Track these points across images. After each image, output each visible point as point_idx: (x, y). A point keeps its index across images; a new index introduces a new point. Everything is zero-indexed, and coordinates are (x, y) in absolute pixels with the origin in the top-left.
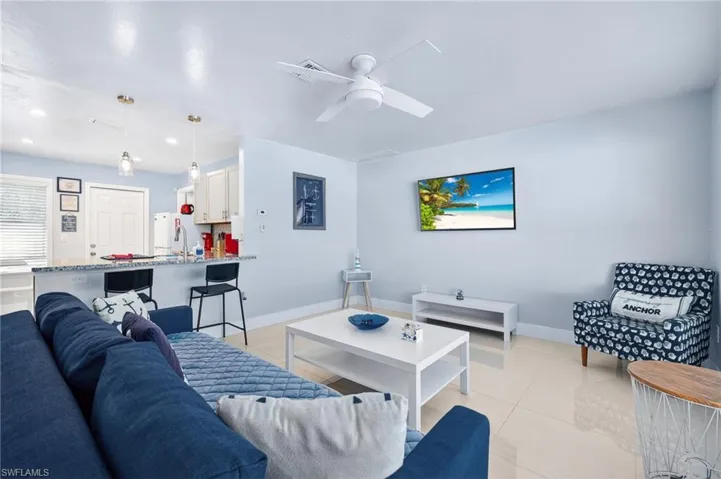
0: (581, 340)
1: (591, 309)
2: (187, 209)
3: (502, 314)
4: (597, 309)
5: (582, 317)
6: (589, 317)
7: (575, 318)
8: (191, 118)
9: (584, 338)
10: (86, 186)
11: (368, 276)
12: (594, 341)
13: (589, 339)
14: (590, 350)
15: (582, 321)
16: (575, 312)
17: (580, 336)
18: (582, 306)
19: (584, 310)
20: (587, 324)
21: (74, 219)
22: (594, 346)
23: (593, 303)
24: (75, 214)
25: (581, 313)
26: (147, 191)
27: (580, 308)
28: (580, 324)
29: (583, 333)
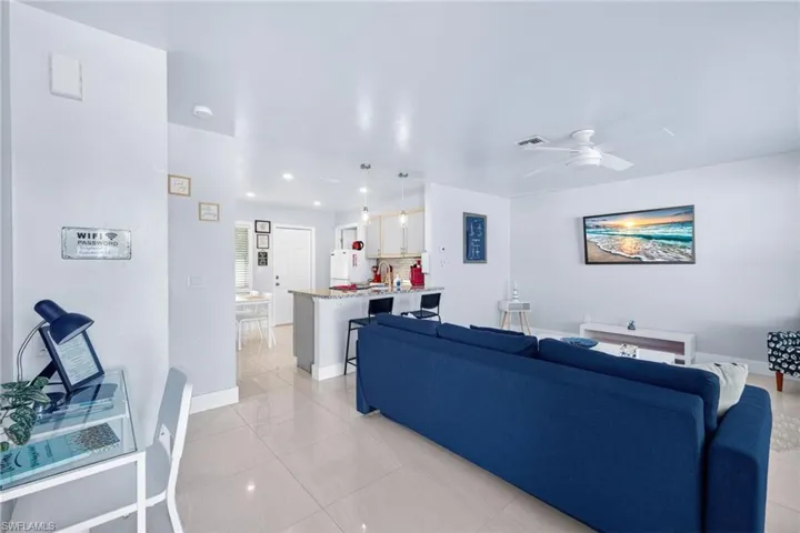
0: (777, 367)
1: (787, 339)
2: (358, 246)
3: (683, 344)
4: (793, 339)
5: (778, 346)
6: (787, 346)
7: (769, 347)
8: (401, 175)
9: (780, 365)
10: (274, 226)
11: (526, 306)
12: (792, 367)
13: (786, 366)
14: (787, 376)
15: (778, 350)
16: (769, 341)
17: (775, 363)
18: (778, 336)
19: (780, 339)
20: (785, 352)
21: (266, 255)
22: (792, 372)
23: (788, 333)
24: (266, 251)
25: (776, 343)
26: (314, 229)
27: (775, 337)
28: (775, 353)
29: (779, 361)
